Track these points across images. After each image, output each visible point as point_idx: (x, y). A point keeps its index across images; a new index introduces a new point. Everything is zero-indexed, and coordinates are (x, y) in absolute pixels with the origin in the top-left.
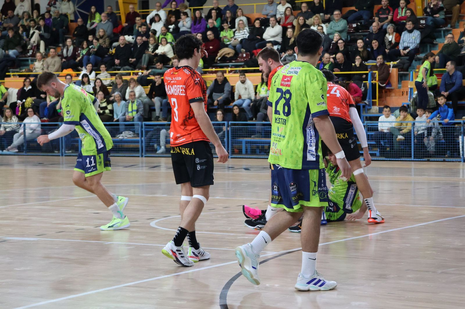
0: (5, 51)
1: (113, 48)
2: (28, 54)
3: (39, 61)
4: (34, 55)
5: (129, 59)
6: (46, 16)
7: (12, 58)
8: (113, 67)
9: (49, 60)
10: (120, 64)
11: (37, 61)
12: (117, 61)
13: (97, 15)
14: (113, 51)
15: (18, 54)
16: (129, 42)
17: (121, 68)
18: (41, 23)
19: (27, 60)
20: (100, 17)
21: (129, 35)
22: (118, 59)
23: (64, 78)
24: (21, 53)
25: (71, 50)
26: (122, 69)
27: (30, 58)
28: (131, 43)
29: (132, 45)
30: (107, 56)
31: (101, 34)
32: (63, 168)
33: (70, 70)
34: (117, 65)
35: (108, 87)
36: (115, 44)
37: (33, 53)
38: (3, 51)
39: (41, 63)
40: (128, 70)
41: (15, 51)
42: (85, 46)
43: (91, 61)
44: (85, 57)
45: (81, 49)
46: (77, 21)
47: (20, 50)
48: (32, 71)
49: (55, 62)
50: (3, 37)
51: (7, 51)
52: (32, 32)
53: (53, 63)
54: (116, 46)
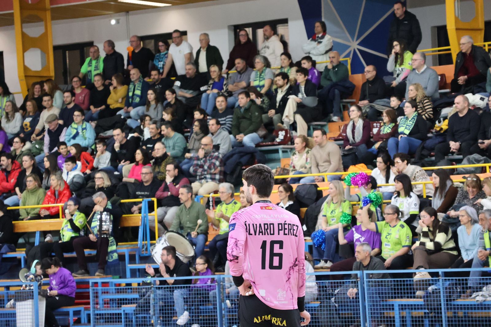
0: (235, 137)
1: (442, 119)
2: (278, 140)
4: (288, 141)
5: (477, 140)
7: (249, 147)
8: (446, 157)
10: (460, 151)
12: (454, 145)
14: (444, 125)
15: (260, 140)
16: (474, 106)
17: (464, 157)
19: (276, 151)
21: (474, 94)
22: (456, 141)
24: (264, 137)
25: (359, 127)
26: (465, 161)
27: (282, 146)
28: (479, 109)
29: (481, 112)
30: (430, 135)
33: (362, 166)
34: (453, 153)
36: (447, 111)
37: (285, 136)
38: (232, 136)
40: (478, 161)
41: (254, 135)
42: (386, 119)
43: (401, 144)
44: (391, 141)
45: (378, 125)
46: (362, 71)
47: (262, 132)
48: (288, 173)
49: (329, 155)
50: (230, 109)
51: (237, 137)
52: (279, 96)
53: (325, 156)
54: (449, 116)
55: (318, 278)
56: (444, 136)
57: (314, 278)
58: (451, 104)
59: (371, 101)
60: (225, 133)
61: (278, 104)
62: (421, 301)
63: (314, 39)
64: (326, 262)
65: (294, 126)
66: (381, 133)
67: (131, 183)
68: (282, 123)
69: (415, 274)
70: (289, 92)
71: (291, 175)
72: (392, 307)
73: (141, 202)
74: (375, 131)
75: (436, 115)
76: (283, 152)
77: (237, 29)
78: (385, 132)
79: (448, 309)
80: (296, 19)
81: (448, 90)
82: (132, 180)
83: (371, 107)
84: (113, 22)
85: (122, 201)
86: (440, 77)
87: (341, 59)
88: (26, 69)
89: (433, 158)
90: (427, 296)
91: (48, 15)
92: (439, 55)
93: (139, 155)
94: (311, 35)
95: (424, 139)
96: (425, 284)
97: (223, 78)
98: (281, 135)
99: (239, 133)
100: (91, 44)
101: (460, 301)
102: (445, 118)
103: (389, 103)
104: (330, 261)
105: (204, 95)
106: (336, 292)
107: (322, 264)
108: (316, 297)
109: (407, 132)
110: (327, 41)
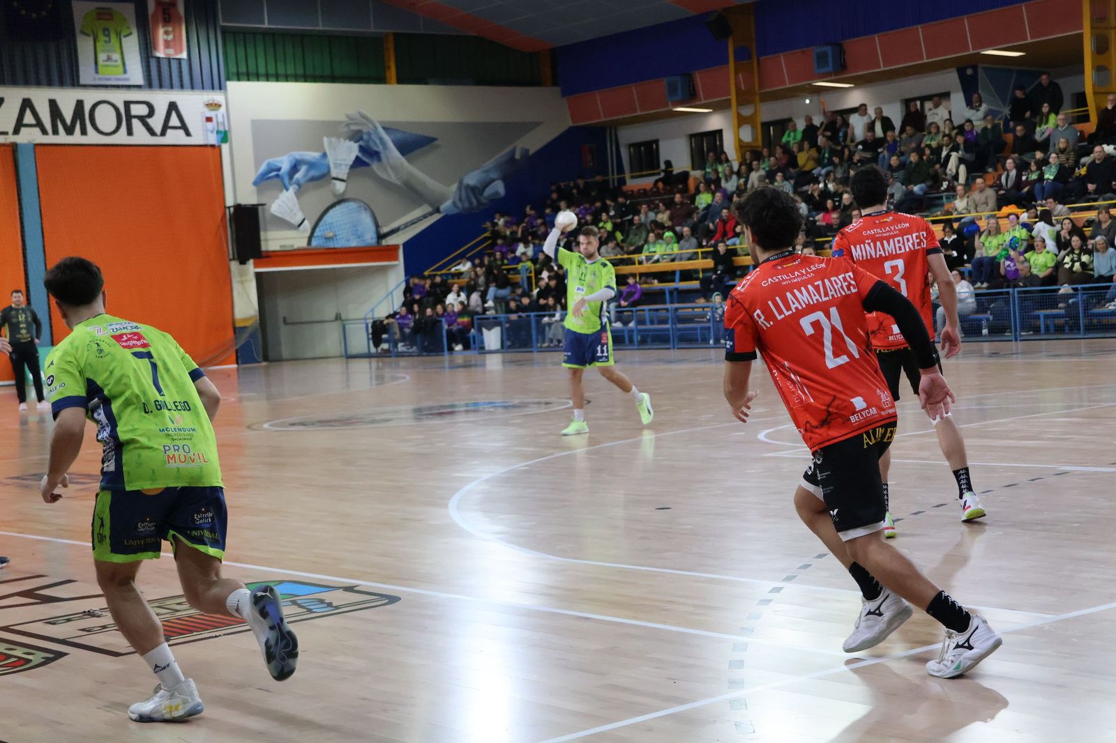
0: (907, 187)
1: (1081, 167)
2: (942, 189)
3: (962, 197)
4: (951, 188)
5: (1111, 183)
6: (966, 128)
7: (919, 195)
8: (1084, 196)
9: (976, 196)
10: (1096, 191)
11: (958, 197)
12: (1091, 187)
13: (1052, 118)
15: (927, 189)
16: (1108, 155)
17: (1100, 196)
18: (960, 139)
19: (941, 198)
20: (1056, 120)
21: (1108, 145)
22: (1093, 184)
23: (1006, 219)
24: (930, 187)
25: (1012, 176)
26: (1101, 198)
27: (945, 194)
30: (1070, 180)
31: (1062, 146)
32: (1017, 358)
34: (1090, 193)
35: (1084, 229)
36: (1084, 160)
37: (948, 186)
38: (904, 187)
39: (965, 200)
41: (923, 185)
42: (1033, 167)
43: (1046, 190)
44: (1037, 186)
45: (1027, 173)
46: (1013, 131)
47: (930, 183)
48: (951, 214)
49: (986, 198)
50: (902, 166)
51: (909, 187)
52: (944, 153)
53: (983, 199)
54: (1088, 163)
55: (977, 295)
56: (1083, 180)
57: (974, 295)
58: (1088, 154)
59: (1020, 155)
60: (898, 184)
61: (942, 160)
62: (1062, 311)
63: (972, 108)
64: (982, 283)
65: (956, 177)
66: (1029, 179)
67: (823, 226)
68: (946, 175)
69: (1060, 289)
70: (953, 150)
71: (955, 216)
72: (1038, 317)
73: (831, 241)
74: (1024, 178)
75: (1077, 164)
76: (947, 198)
77: (907, 102)
78: (1032, 178)
79: (1085, 316)
80: (958, 92)
81: (1086, 143)
82: (824, 224)
83: (1021, 160)
84: (808, 101)
85: (817, 240)
86: (1079, 134)
87: (996, 122)
88: (740, 141)
89: (1073, 198)
90: (1068, 307)
91: (757, 98)
92: (1078, 116)
93: (829, 203)
94: (969, 103)
95: (1065, 182)
96: (1067, 296)
97: (897, 141)
98: (945, 184)
99: (910, 184)
100: (790, 120)
101: (1096, 311)
102: (1083, 165)
103: (1035, 155)
104: (986, 282)
105: (881, 156)
106: (992, 306)
107: (979, 284)
108: (975, 310)
109: (1052, 177)
110: (984, 107)
